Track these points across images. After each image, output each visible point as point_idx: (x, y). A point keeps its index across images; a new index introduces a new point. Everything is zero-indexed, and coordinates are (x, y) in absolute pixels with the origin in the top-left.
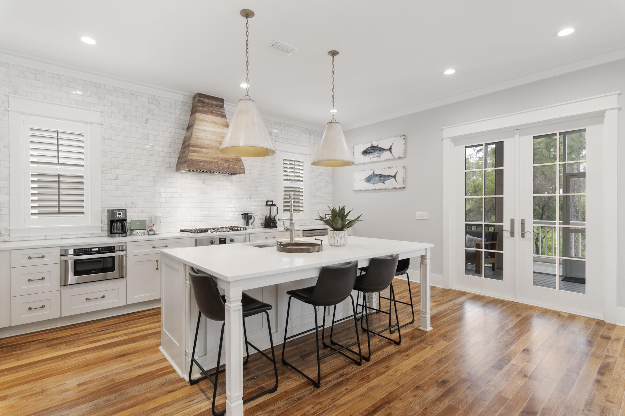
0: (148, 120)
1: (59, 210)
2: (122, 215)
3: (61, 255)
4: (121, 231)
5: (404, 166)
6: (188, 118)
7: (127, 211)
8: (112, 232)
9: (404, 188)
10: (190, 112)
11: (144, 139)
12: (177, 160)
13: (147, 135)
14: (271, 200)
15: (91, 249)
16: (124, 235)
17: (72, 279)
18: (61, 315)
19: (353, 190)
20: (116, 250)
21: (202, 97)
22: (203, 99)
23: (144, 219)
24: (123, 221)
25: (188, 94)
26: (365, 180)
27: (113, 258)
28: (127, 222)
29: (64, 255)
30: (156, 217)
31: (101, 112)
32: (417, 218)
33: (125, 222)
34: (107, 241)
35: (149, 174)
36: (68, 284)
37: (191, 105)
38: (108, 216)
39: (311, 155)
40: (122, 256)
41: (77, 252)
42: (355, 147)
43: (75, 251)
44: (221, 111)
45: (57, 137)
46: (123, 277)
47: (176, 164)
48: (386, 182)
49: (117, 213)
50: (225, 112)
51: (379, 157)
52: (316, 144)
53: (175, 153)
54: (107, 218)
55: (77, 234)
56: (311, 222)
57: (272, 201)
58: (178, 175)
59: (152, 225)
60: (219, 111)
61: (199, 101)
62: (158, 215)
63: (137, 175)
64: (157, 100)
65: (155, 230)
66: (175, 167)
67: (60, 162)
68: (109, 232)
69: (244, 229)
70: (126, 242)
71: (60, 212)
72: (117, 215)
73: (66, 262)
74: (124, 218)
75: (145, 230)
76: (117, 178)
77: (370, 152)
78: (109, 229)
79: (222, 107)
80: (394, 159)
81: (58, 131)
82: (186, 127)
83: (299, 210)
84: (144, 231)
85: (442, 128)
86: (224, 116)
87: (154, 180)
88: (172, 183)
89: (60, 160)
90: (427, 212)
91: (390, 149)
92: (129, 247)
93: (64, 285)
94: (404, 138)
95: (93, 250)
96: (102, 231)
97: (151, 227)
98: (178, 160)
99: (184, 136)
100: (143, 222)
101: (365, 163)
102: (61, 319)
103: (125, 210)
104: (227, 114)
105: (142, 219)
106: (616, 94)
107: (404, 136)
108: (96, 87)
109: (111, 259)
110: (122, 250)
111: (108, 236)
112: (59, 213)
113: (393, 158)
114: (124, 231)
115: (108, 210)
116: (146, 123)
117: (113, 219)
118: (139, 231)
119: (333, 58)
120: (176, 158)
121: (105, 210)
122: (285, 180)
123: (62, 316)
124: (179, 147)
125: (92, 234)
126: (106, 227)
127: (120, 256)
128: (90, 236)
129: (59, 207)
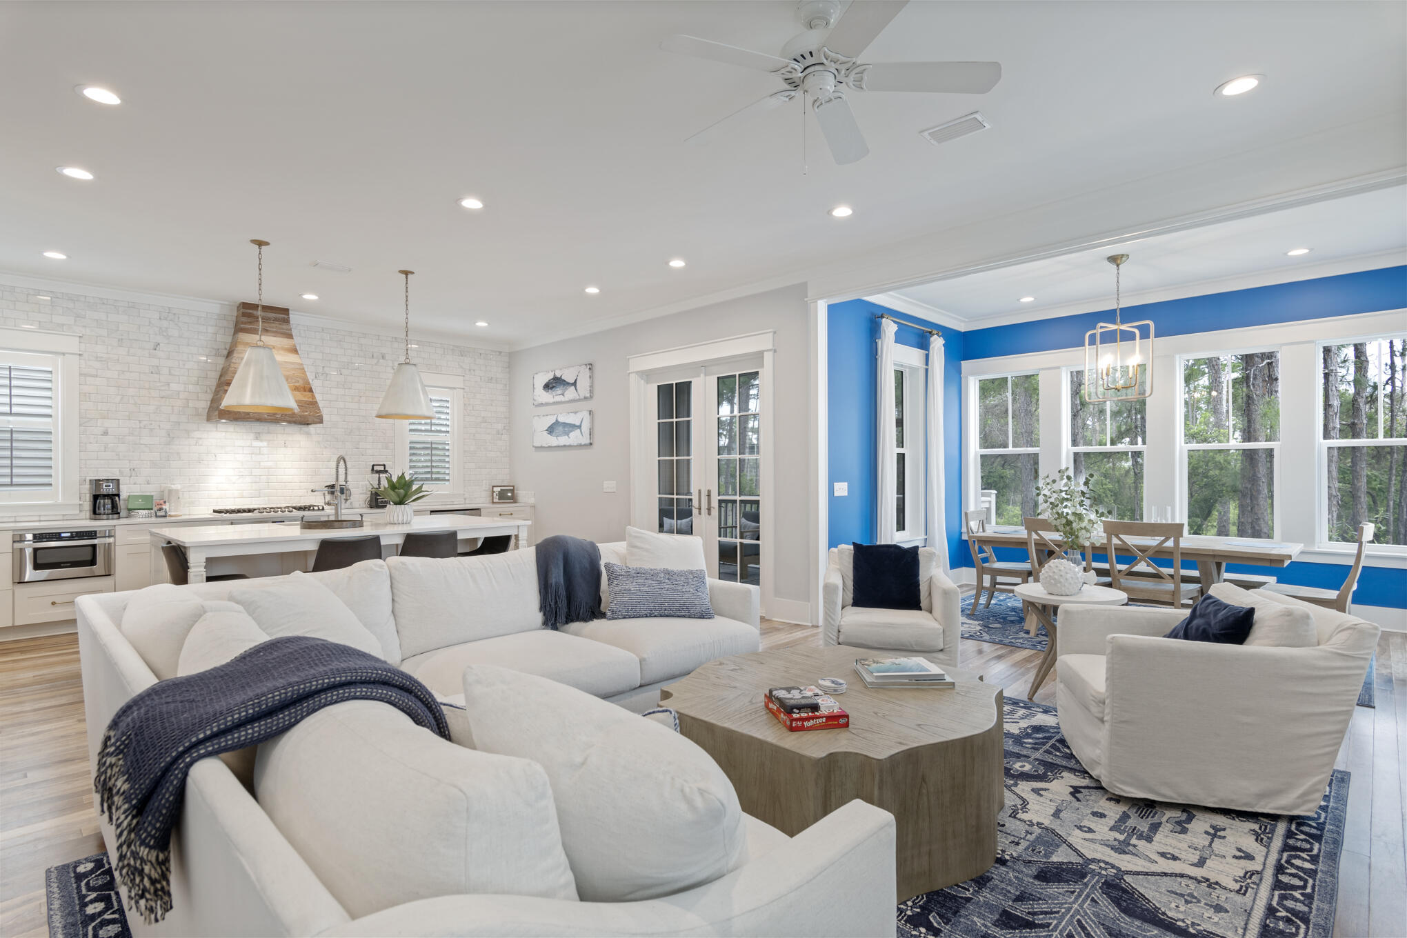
0: (159, 344)
1: (12, 481)
2: (111, 487)
3: (14, 542)
4: (110, 511)
5: (590, 411)
6: (229, 339)
7: (121, 482)
8: (95, 512)
9: (591, 444)
10: (233, 330)
11: (152, 373)
12: (209, 403)
13: (157, 367)
14: (382, 463)
15: (60, 533)
16: (116, 516)
17: (30, 573)
18: (13, 623)
19: (533, 446)
20: (98, 535)
21: (250, 309)
22: (251, 311)
23: (152, 494)
24: (113, 497)
25: (227, 303)
26: (547, 430)
27: (94, 546)
28: (121, 497)
29: (18, 541)
30: (170, 491)
31: (80, 337)
32: (605, 491)
33: (117, 498)
34: (87, 524)
35: (159, 426)
36: (26, 580)
37: (234, 319)
38: (91, 489)
39: (463, 389)
40: (109, 544)
41: (38, 537)
42: (536, 376)
43: (35, 536)
44: (284, 327)
45: (8, 376)
46: (110, 575)
47: (207, 410)
48: (571, 435)
49: (104, 484)
50: (291, 330)
51: (563, 395)
52: (474, 370)
53: (206, 392)
54: (88, 492)
55: (40, 516)
56: (465, 499)
57: (384, 466)
58: (210, 426)
59: (162, 502)
60: (280, 328)
61: (244, 315)
62: (176, 487)
63: (140, 428)
64: (175, 314)
65: (168, 509)
66: (206, 414)
67: (13, 412)
68: (92, 513)
69: (321, 508)
70: (115, 526)
71: (14, 483)
72: (104, 487)
73: (22, 550)
74: (115, 492)
75: (152, 509)
76: (106, 433)
77: (553, 387)
78: (92, 509)
79: (287, 321)
80: (579, 400)
81: (10, 367)
82: (225, 352)
83: (445, 480)
84: (149, 511)
85: (628, 357)
86: (290, 336)
87: (169, 435)
88: (201, 438)
89: (13, 409)
90: (615, 482)
91: (574, 384)
92: (119, 532)
93: (18, 583)
94: (590, 368)
95: (63, 535)
96: (80, 511)
97: (161, 504)
98: (211, 403)
99: (222, 366)
100: (148, 499)
101: (547, 404)
102: (14, 629)
103: (118, 480)
104: (294, 332)
105: (148, 494)
106: (770, 332)
107: (591, 364)
108: (72, 300)
109: (90, 548)
110: (109, 537)
111: (91, 519)
112: (12, 485)
113: (578, 397)
114: (115, 510)
115: (90, 480)
116: (155, 349)
117: (98, 493)
118: (141, 511)
119: (407, 278)
120: (207, 401)
121: (85, 480)
122: (411, 430)
123: (16, 624)
124: (214, 383)
125: (64, 515)
126: (88, 506)
127: (105, 544)
128: (61, 518)
129: (12, 476)
